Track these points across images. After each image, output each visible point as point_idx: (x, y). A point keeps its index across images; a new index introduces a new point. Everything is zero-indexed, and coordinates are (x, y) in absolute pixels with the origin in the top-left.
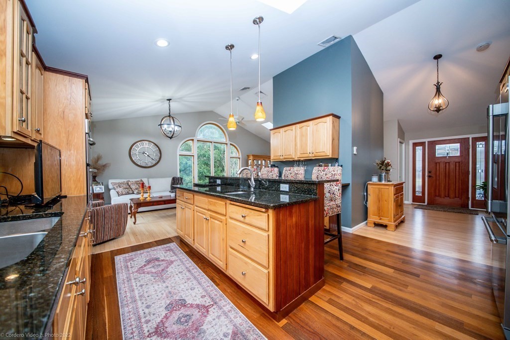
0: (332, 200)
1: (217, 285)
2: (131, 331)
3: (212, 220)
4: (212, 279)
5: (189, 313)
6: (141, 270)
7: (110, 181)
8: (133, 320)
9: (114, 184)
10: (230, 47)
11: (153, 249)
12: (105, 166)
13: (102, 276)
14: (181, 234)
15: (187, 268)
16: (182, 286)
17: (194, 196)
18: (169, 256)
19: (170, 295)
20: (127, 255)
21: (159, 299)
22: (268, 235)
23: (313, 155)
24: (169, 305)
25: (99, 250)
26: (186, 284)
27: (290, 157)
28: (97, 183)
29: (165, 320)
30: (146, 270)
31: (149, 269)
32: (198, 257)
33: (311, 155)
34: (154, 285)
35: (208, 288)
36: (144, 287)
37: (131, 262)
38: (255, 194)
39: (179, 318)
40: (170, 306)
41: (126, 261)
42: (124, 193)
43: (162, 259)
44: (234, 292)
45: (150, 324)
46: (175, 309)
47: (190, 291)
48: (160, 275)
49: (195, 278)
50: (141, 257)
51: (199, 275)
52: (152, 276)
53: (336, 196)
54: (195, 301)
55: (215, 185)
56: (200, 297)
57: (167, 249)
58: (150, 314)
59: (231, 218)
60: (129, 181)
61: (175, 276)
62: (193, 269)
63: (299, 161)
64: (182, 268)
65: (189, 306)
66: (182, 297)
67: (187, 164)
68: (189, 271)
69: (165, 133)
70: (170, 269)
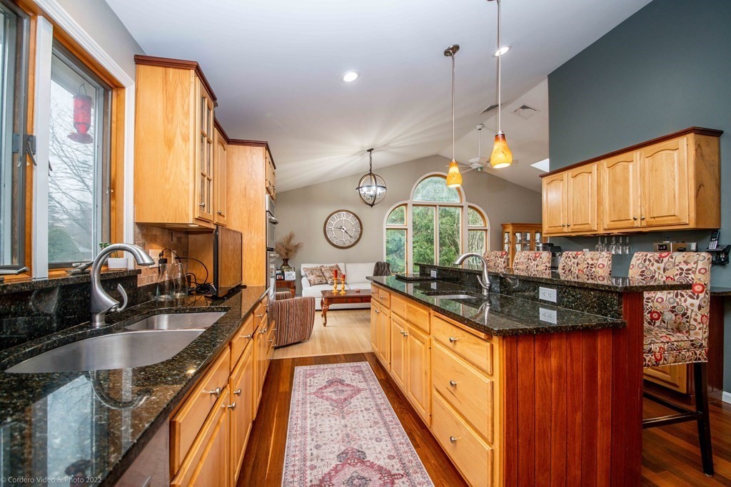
0: (679, 330)
1: (416, 446)
2: (292, 473)
3: (412, 337)
4: (410, 434)
5: (366, 475)
6: (319, 393)
7: (303, 266)
8: (297, 458)
9: (306, 269)
10: (452, 51)
11: (339, 365)
12: (297, 247)
13: (278, 390)
14: (376, 350)
15: (377, 405)
16: (365, 431)
17: (390, 295)
18: (357, 381)
19: (347, 439)
20: (308, 368)
21: (332, 441)
22: (493, 383)
23: (644, 223)
24: (343, 453)
25: (280, 355)
26: (371, 430)
27: (586, 227)
28: (289, 268)
29: (333, 473)
30: (325, 394)
31: (329, 394)
32: (396, 393)
33: (638, 223)
34: (331, 419)
35: (401, 446)
36: (318, 417)
37: (311, 378)
38: (490, 302)
39: (352, 479)
40: (344, 455)
41: (306, 376)
42: (317, 282)
43: (348, 383)
44: (441, 466)
45: (315, 472)
46: (349, 461)
47: (374, 441)
48: (341, 406)
49: (385, 423)
50: (323, 374)
51: (392, 421)
52: (331, 405)
53: (692, 322)
54: (379, 460)
55: (428, 280)
56: (386, 456)
57: (357, 369)
58: (318, 457)
59: (437, 340)
60: (323, 266)
61: (360, 413)
62: (385, 409)
63: (609, 236)
64: (370, 403)
65: (368, 464)
66: (361, 448)
67: (401, 240)
68: (379, 411)
69: (365, 198)
70: (354, 401)
